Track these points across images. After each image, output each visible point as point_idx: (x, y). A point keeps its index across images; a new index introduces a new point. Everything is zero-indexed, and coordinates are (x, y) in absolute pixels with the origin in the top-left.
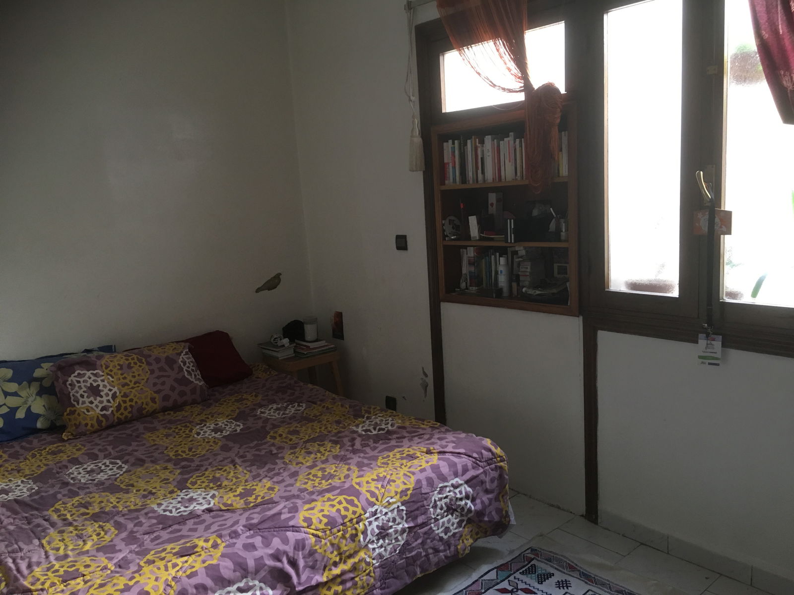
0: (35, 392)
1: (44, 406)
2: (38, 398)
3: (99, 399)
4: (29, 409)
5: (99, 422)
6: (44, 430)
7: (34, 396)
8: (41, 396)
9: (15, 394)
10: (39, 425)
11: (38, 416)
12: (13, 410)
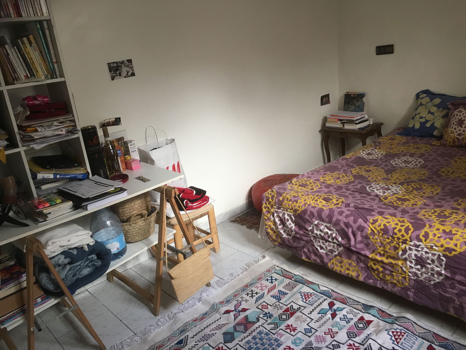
0: (442, 115)
1: (441, 124)
2: (442, 118)
3: (460, 128)
4: (433, 123)
5: (454, 141)
6: (437, 137)
7: (440, 117)
8: (443, 118)
9: (432, 114)
10: (435, 133)
11: (436, 128)
12: (427, 121)
